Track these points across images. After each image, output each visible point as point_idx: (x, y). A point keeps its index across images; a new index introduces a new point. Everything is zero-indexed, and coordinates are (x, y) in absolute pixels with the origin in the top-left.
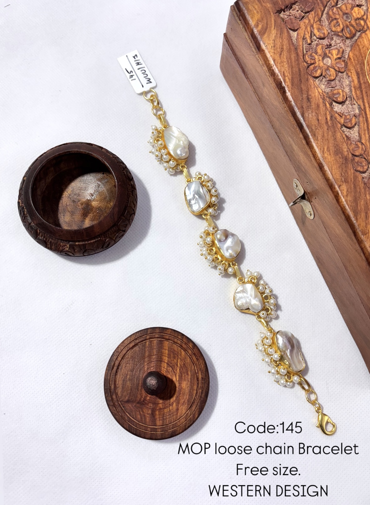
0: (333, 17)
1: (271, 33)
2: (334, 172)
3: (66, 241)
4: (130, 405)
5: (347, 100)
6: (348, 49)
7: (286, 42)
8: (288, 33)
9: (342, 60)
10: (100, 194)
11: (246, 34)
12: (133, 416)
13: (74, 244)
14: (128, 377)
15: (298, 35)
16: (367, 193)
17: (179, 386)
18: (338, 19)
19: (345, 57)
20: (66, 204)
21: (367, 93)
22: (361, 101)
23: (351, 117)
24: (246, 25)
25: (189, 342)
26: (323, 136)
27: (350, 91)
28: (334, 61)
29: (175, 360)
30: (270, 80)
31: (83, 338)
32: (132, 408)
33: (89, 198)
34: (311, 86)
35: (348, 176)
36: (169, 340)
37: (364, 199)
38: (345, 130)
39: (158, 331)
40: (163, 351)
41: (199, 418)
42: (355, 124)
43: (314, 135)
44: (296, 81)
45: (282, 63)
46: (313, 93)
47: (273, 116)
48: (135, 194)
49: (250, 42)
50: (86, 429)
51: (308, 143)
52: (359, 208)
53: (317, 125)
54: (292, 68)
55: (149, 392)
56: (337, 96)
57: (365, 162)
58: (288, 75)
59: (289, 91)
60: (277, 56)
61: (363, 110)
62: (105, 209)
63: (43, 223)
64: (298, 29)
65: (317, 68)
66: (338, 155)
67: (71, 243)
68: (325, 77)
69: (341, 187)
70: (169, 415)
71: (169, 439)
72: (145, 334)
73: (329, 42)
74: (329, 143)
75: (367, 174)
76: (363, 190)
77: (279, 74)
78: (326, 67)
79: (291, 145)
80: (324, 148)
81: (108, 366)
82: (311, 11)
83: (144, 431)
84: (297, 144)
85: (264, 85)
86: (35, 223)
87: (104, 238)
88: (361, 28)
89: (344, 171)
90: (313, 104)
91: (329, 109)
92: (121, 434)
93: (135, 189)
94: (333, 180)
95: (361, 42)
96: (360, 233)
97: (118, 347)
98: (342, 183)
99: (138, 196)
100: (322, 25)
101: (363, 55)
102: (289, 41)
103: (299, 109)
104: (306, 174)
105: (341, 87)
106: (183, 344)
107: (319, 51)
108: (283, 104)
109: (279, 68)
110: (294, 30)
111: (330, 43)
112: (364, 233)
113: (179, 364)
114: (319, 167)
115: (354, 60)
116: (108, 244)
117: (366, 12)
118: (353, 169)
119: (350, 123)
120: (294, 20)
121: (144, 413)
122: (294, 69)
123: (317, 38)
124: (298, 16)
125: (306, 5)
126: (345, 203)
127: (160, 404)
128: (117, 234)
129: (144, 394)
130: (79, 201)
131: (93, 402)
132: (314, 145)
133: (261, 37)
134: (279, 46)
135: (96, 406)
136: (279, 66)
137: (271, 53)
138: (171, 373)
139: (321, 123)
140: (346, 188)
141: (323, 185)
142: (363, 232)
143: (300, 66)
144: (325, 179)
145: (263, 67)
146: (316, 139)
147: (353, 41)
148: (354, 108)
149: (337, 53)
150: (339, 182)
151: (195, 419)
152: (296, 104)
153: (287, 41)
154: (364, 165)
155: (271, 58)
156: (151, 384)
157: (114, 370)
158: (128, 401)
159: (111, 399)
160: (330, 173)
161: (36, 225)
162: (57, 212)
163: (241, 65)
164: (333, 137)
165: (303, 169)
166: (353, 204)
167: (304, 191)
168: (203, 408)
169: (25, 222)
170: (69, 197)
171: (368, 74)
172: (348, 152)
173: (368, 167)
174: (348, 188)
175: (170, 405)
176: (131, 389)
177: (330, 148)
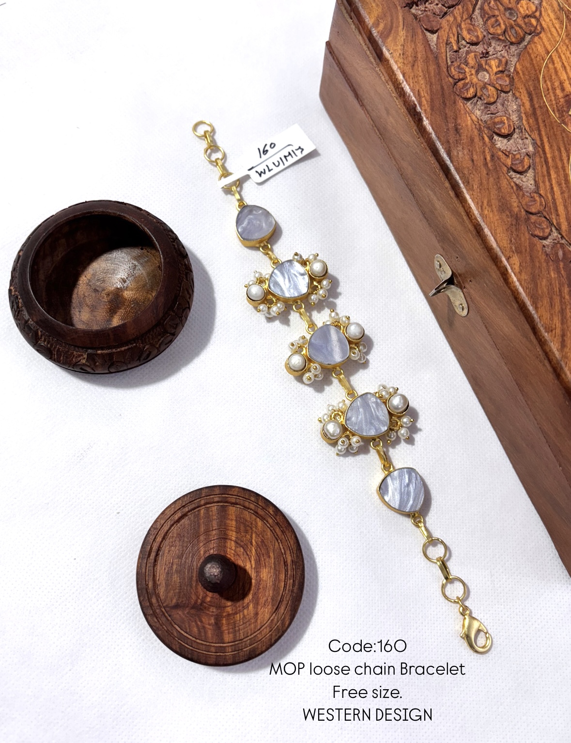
0: (491, 14)
1: (398, 34)
2: (500, 237)
3: (83, 348)
4: (180, 612)
5: (515, 132)
6: (514, 60)
7: (420, 48)
8: (425, 35)
9: (505, 75)
10: (137, 279)
11: (361, 37)
12: (186, 629)
13: (95, 353)
15: (438, 38)
16: (551, 268)
18: (498, 16)
19: (510, 71)
20: (84, 295)
21: (544, 121)
22: (536, 132)
23: (522, 157)
24: (361, 25)
26: (481, 184)
27: (520, 118)
28: (493, 76)
29: (247, 536)
30: (398, 104)
31: (105, 503)
32: (183, 616)
33: (119, 285)
34: (460, 111)
35: (521, 246)
36: (237, 504)
37: (547, 277)
40: (228, 522)
41: (289, 630)
42: (529, 167)
43: (467, 183)
44: (437, 104)
45: (416, 78)
46: (465, 122)
47: (403, 159)
48: (191, 278)
49: (367, 49)
50: (108, 648)
51: (458, 195)
52: (540, 292)
53: (471, 168)
54: (431, 85)
55: (208, 587)
56: (500, 126)
57: (545, 223)
58: (426, 95)
59: (427, 118)
60: (408, 68)
61: (539, 147)
62: (143, 302)
63: (47, 319)
64: (438, 29)
65: (469, 85)
66: (504, 212)
67: (90, 351)
68: (481, 99)
69: (512, 260)
70: (244, 623)
71: (241, 664)
72: (196, 498)
73: (485, 49)
74: (490, 194)
75: (548, 240)
76: (544, 265)
78: (482, 84)
79: (431, 202)
80: (483, 202)
81: (142, 550)
82: (457, 4)
83: (205, 652)
84: (440, 199)
85: (388, 113)
86: (35, 319)
87: (141, 345)
88: (533, 29)
90: (464, 137)
91: (489, 145)
92: (164, 657)
93: (191, 271)
94: (498, 249)
95: (533, 49)
96: (543, 330)
98: (511, 253)
99: (195, 283)
100: (474, 25)
101: (537, 68)
102: (425, 47)
103: (442, 144)
104: (455, 244)
105: (506, 113)
106: (259, 509)
107: (471, 61)
108: (419, 138)
109: (411, 85)
110: (433, 32)
112: (549, 328)
113: (254, 541)
114: (475, 231)
115: (524, 74)
116: (147, 355)
117: (539, 7)
118: (529, 233)
119: (520, 165)
120: (432, 17)
121: (203, 623)
122: (434, 87)
123: (468, 43)
124: (438, 11)
126: (517, 284)
127: (228, 607)
128: (162, 339)
129: (202, 593)
130: (104, 290)
131: (121, 605)
132: (468, 197)
133: (383, 41)
134: (410, 53)
135: (125, 611)
137: (398, 63)
138: (242, 556)
139: (477, 164)
140: (518, 260)
141: (484, 259)
143: (444, 82)
144: (485, 249)
145: (387, 84)
146: (470, 189)
147: (521, 48)
148: (527, 145)
149: (497, 64)
150: (507, 253)
152: (438, 138)
153: (423, 46)
154: (545, 227)
155: (399, 71)
156: (212, 574)
157: (151, 557)
158: (177, 606)
159: (148, 604)
160: (492, 238)
161: (37, 323)
162: (70, 306)
163: (353, 86)
164: (497, 185)
165: (451, 237)
166: (531, 284)
167: (452, 271)
168: (298, 609)
169: (19, 320)
170: (88, 284)
171: (546, 94)
172: (520, 208)
173: (551, 230)
174: (521, 261)
175: (244, 607)
176: (181, 586)
177: (493, 201)
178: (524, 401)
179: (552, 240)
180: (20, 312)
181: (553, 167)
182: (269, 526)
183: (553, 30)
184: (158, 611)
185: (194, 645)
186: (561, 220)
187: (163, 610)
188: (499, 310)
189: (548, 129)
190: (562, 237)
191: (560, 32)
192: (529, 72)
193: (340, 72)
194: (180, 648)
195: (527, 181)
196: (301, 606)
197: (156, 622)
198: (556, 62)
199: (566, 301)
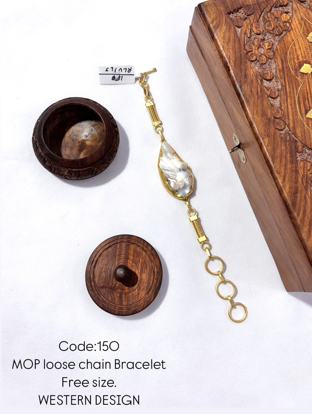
0: (268, 20)
1: (222, 28)
2: (260, 128)
3: (66, 167)
4: (104, 290)
5: (273, 79)
6: (277, 43)
7: (232, 35)
8: (235, 29)
9: (271, 51)
10: (93, 136)
11: (205, 27)
12: (106, 298)
13: (72, 170)
14: (103, 269)
15: (241, 30)
16: (283, 144)
17: (140, 277)
18: (271, 21)
19: (274, 49)
21: (287, 74)
22: (283, 79)
23: (275, 91)
24: (205, 21)
25: (148, 246)
26: (254, 103)
27: (276, 72)
28: (266, 51)
29: (138, 259)
30: (219, 61)
31: (73, 240)
32: (105, 292)
33: (84, 138)
34: (248, 67)
35: (270, 133)
36: (134, 244)
37: (280, 149)
39: (126, 237)
40: (130, 251)
41: (153, 302)
42: (278, 96)
43: (248, 102)
44: (237, 63)
45: (229, 50)
46: (250, 72)
47: (221, 87)
48: (118, 138)
49: (207, 33)
50: (71, 305)
51: (243, 107)
52: (276, 155)
53: (250, 95)
54: (236, 53)
55: (118, 279)
56: (266, 75)
57: (283, 123)
58: (233, 58)
59: (232, 70)
60: (225, 44)
61: (284, 86)
62: (95, 147)
63: (50, 153)
64: (242, 26)
65: (254, 54)
66: (263, 117)
67: (69, 169)
68: (258, 61)
69: (264, 140)
70: (132, 298)
71: (131, 316)
72: (117, 239)
74: (257, 108)
76: (280, 143)
77: (226, 57)
78: (260, 54)
79: (231, 108)
80: (254, 112)
82: (252, 14)
83: (113, 309)
84: (236, 108)
85: (215, 64)
86: (44, 153)
87: (93, 168)
88: (287, 28)
89: (267, 128)
90: (248, 80)
91: (260, 84)
92: (96, 311)
93: (118, 134)
94: (259, 134)
95: (286, 39)
96: (275, 173)
97: (97, 248)
98: (265, 136)
99: (120, 139)
100: (259, 25)
101: (287, 48)
102: (234, 35)
103: (238, 83)
104: (241, 130)
105: (270, 69)
106: (144, 247)
107: (256, 43)
108: (228, 78)
109: (226, 53)
110: (239, 27)
111: (264, 38)
112: (278, 172)
113: (140, 261)
114: (250, 125)
115: (280, 51)
116: (96, 172)
117: (291, 18)
118: (274, 127)
119: (274, 94)
120: (239, 20)
121: (114, 296)
122: (237, 54)
123: (255, 34)
124: (242, 17)
125: (249, 10)
126: (266, 151)
127: (126, 289)
128: (103, 165)
129: (115, 282)
130: (77, 140)
132: (247, 109)
133: (215, 30)
134: (227, 37)
135: (79, 289)
136: (226, 51)
137: (221, 42)
138: (134, 267)
139: (253, 93)
140: (267, 140)
141: (253, 138)
143: (242, 52)
144: (253, 134)
145: (215, 51)
146: (249, 105)
147: (280, 38)
148: (278, 85)
149: (268, 45)
150: (263, 136)
151: (151, 302)
152: (236, 79)
153: (233, 34)
154: (282, 125)
155: (221, 45)
156: (120, 273)
157: (93, 264)
158: (103, 287)
159: (90, 285)
160: (257, 129)
161: (45, 154)
162: (61, 147)
163: (200, 49)
164: (262, 104)
165: (239, 126)
166: (272, 151)
167: (240, 142)
168: (158, 293)
169: (37, 152)
170: (69, 137)
171: (290, 61)
172: (271, 115)
173: (285, 127)
174: (269, 140)
175: (133, 290)
176: (105, 278)
177: (258, 111)
178: (267, 205)
179: (284, 131)
180: (37, 149)
181: (289, 96)
182: (148, 255)
183: (297, 29)
184: (94, 288)
185: (109, 305)
186: (290, 122)
187: (97, 288)
188: (258, 162)
189: (289, 78)
190: (290, 130)
191: (300, 31)
193: (195, 41)
194: (102, 306)
195: (276, 103)
196: (160, 292)
197: (93, 293)
198: (296, 45)
199: (288, 160)
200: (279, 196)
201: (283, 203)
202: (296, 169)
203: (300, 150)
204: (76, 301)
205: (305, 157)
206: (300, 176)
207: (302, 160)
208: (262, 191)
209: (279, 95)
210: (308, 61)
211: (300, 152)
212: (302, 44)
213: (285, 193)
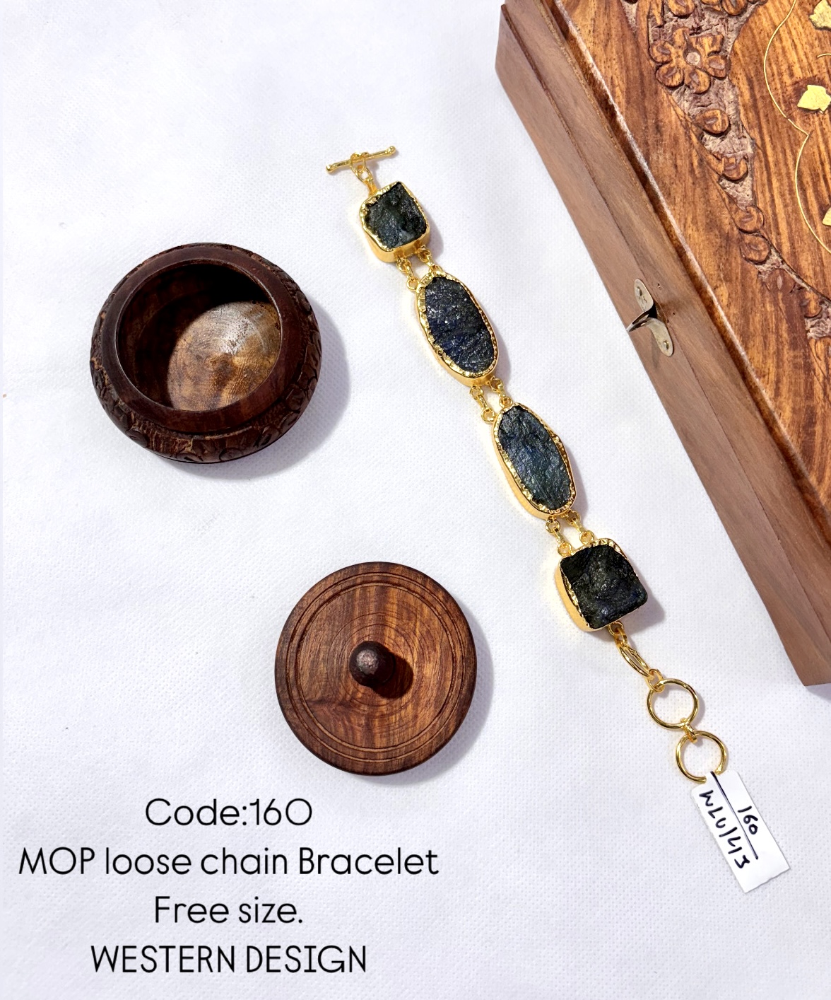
1: (587, 5)
2: (706, 261)
4: (325, 709)
5: (730, 129)
6: (733, 36)
7: (615, 22)
8: (620, 5)
9: (720, 57)
11: (542, 6)
12: (332, 730)
14: (321, 655)
15: (637, 10)
17: (418, 672)
19: (726, 51)
21: (767, 116)
22: (756, 130)
23: (738, 162)
25: (436, 590)
26: (685, 196)
27: (736, 113)
28: (706, 58)
29: (410, 624)
30: (587, 93)
31: (233, 586)
32: (329, 714)
34: (662, 103)
35: (731, 272)
36: (400, 585)
37: (762, 311)
38: (727, 185)
39: (377, 569)
40: (388, 605)
41: (455, 736)
42: (746, 174)
43: (668, 195)
44: (634, 94)
45: (609, 62)
46: (668, 117)
47: (595, 161)
48: (317, 340)
49: (550, 22)
50: (239, 758)
51: (658, 209)
52: (752, 329)
53: (673, 176)
54: (628, 70)
55: (361, 680)
56: (712, 122)
57: (763, 244)
58: (621, 83)
59: (622, 113)
60: (599, 49)
61: (760, 148)
63: (142, 400)
65: (675, 70)
66: (712, 231)
68: (689, 87)
69: (718, 290)
70: (400, 727)
71: (398, 775)
72: (353, 575)
73: (696, 23)
74: (695, 209)
75: (766, 265)
76: (759, 295)
77: (603, 82)
78: (691, 69)
79: (627, 214)
80: (686, 219)
81: (282, 634)
83: (351, 758)
85: (576, 102)
89: (723, 260)
90: (666, 137)
91: (698, 146)
92: (306, 768)
94: (703, 277)
95: (756, 23)
96: (753, 374)
97: (302, 600)
98: (719, 282)
101: (760, 47)
102: (621, 21)
103: (639, 147)
104: (656, 269)
105: (720, 105)
106: (426, 593)
107: (679, 39)
108: (612, 138)
109: (603, 70)
110: (632, 1)
111: (698, 24)
112: (761, 373)
113: (418, 631)
114: (677, 253)
115: (744, 56)
118: (742, 256)
119: (735, 171)
121: (352, 723)
122: (631, 72)
123: (675, 15)
126: (725, 319)
127: (383, 705)
129: (352, 688)
131: (253, 708)
132: (670, 214)
133: (569, 13)
134: (602, 29)
135: (258, 715)
137: (587, 42)
138: (402, 647)
139: (681, 171)
140: (727, 291)
141: (688, 289)
142: (759, 372)
143: (643, 66)
144: (689, 277)
145: (574, 68)
146: (672, 203)
147: (742, 21)
148: (744, 145)
149: (711, 42)
150: (714, 282)
151: (448, 736)
152: (634, 138)
153: (618, 20)
154: (762, 248)
155: (589, 52)
156: (366, 663)
158: (322, 701)
159: (288, 697)
160: (696, 264)
163: (534, 63)
164: (704, 197)
165: (650, 259)
166: (741, 319)
167: (654, 301)
171: (770, 81)
172: (733, 226)
173: (770, 253)
174: (730, 291)
175: (401, 708)
176: (328, 678)
177: (698, 218)
178: (738, 462)
179: (770, 265)
181: (775, 174)
184: (298, 706)
185: (340, 748)
186: (783, 241)
187: (305, 704)
188: (705, 348)
189: (771, 126)
190: (783, 261)
192: (750, 52)
193: (518, 45)
194: (326, 753)
195: (743, 192)
196: (471, 708)
197: (295, 719)
198: (784, 39)
199: (784, 340)
200: (766, 434)
201: (780, 453)
202: (805, 363)
203: (814, 311)
204: (251, 747)
205: (826, 329)
206: (819, 380)
207: (820, 336)
208: (720, 427)
209: (747, 172)
210: (819, 79)
211: (814, 317)
212: (799, 34)
213: (782, 426)
